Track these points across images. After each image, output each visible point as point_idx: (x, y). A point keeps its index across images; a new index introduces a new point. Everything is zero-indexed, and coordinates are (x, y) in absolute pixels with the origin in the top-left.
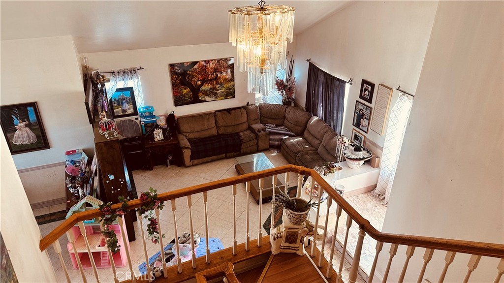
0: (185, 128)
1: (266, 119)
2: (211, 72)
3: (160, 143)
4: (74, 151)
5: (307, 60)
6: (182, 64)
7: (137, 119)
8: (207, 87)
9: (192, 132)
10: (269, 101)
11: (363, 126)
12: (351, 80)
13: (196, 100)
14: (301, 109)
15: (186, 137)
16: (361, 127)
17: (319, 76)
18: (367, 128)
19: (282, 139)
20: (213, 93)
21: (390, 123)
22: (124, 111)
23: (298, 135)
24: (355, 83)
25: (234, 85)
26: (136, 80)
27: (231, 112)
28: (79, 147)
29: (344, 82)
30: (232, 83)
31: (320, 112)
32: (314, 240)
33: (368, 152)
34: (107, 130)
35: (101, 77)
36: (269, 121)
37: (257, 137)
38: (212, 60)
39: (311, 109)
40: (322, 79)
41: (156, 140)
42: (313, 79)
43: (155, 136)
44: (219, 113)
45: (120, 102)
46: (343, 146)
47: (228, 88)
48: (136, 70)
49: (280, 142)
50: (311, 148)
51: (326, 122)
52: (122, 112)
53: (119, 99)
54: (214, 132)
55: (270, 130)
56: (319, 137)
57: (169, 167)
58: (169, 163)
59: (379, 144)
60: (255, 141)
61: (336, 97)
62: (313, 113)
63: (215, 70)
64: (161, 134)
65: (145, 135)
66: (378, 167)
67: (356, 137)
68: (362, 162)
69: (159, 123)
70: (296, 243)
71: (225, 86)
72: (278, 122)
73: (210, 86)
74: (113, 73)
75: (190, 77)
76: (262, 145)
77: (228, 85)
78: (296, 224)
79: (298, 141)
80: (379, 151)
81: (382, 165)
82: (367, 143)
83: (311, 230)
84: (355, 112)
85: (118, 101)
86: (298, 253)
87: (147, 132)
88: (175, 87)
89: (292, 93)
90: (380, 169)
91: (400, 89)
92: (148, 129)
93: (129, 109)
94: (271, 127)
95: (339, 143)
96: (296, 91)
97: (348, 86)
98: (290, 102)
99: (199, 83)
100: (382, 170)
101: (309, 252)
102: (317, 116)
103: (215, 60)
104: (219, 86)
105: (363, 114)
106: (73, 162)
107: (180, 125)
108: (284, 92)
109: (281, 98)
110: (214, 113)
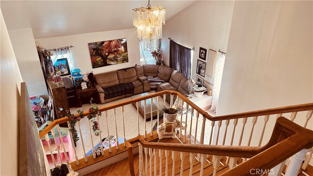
0: (99, 81)
1: (147, 73)
2: (113, 47)
3: (85, 91)
4: (35, 97)
5: (169, 38)
6: (96, 43)
7: (70, 77)
8: (111, 56)
9: (104, 83)
10: (148, 63)
11: (202, 73)
12: (194, 48)
13: (105, 64)
14: (167, 67)
15: (101, 86)
16: (201, 74)
17: (176, 47)
18: (204, 74)
19: (157, 84)
20: (115, 60)
21: (216, 70)
22: (62, 73)
23: (166, 82)
24: (196, 49)
25: (127, 55)
26: (69, 53)
27: (127, 70)
28: (38, 95)
29: (190, 50)
30: (126, 53)
31: (178, 67)
32: (181, 130)
33: (205, 87)
34: (58, 81)
35: (48, 52)
36: (149, 74)
37: (143, 84)
38: (114, 40)
39: (172, 66)
40: (177, 48)
41: (83, 89)
42: (172, 49)
43: (82, 86)
44: (120, 71)
45: (60, 67)
46: (192, 85)
47: (124, 56)
48: (69, 48)
49: (156, 86)
50: (174, 88)
51: (181, 73)
52: (61, 73)
53: (59, 65)
54: (117, 82)
55: (150, 79)
56: (178, 82)
57: (92, 104)
58: (91, 103)
59: (211, 82)
60: (142, 86)
61: (186, 59)
62: (174, 68)
63: (116, 46)
64: (86, 85)
65: (76, 86)
66: (211, 95)
67: (199, 80)
68: (203, 93)
69: (83, 78)
70: (171, 131)
71: (122, 55)
72: (155, 75)
73: (113, 55)
74: (55, 50)
75: (101, 51)
76: (146, 88)
77: (124, 55)
78: (171, 121)
79: (167, 85)
80: (211, 86)
81: (214, 94)
82: (205, 82)
83: (179, 124)
84: (197, 66)
85: (58, 67)
86: (173, 137)
87: (77, 85)
88: (92, 57)
89: (161, 58)
90: (213, 96)
91: (220, 51)
92: (77, 83)
93: (65, 71)
94: (150, 78)
95: (189, 83)
96: (164, 56)
97: (192, 52)
98: (161, 63)
99: (107, 54)
100: (213, 97)
101: (178, 137)
102: (176, 70)
103: (115, 40)
104: (119, 55)
105: (201, 67)
106: (35, 104)
107: (97, 79)
108: (157, 57)
109: (155, 61)
110: (116, 71)
